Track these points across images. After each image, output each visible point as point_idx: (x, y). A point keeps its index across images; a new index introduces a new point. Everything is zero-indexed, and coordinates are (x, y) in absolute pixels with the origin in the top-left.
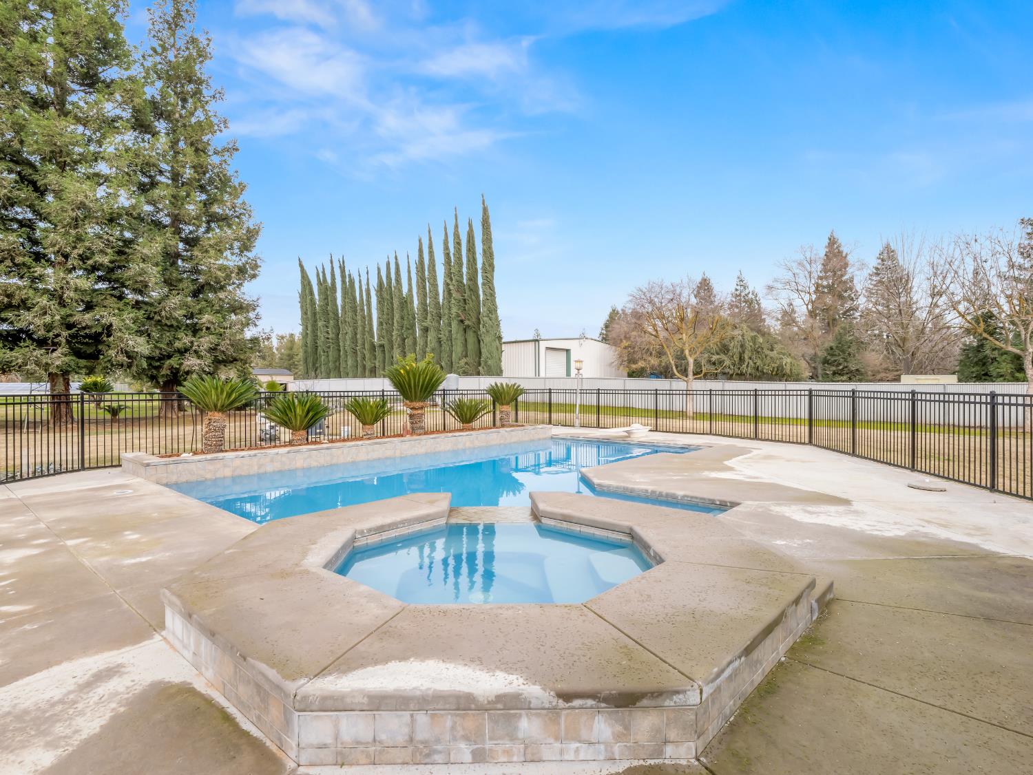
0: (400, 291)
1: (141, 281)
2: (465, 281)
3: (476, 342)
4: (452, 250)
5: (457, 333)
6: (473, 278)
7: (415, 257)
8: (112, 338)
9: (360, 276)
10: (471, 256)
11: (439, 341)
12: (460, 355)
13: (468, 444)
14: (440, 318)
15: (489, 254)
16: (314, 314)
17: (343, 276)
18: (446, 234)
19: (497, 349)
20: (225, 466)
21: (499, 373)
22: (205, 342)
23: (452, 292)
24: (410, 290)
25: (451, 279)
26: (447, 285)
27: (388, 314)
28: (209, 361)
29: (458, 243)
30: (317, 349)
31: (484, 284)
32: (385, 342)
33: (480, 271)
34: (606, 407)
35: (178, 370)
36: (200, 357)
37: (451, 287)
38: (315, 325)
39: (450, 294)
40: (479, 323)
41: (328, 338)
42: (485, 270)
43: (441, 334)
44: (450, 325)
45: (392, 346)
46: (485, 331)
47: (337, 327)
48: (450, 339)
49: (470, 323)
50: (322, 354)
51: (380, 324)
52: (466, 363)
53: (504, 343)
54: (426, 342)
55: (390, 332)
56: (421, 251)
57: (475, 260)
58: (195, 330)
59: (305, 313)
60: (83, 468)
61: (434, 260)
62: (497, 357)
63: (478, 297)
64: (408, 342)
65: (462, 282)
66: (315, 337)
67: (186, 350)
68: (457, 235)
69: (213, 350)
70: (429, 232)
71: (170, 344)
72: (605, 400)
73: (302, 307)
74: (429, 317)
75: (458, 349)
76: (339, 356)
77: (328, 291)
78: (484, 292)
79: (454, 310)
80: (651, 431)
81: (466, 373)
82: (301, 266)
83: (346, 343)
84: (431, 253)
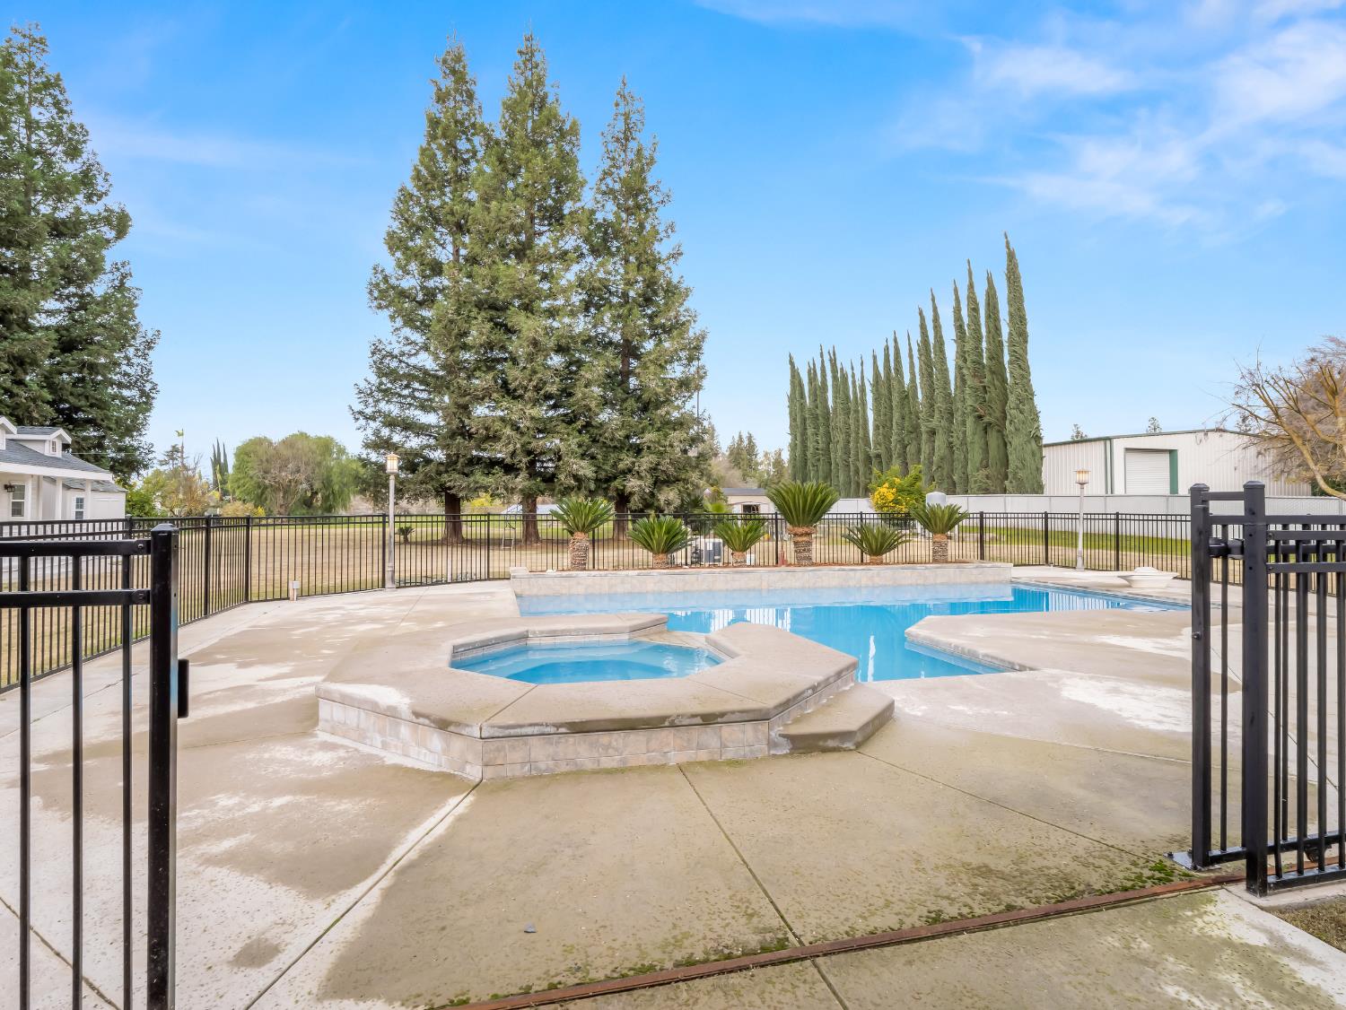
0: (901, 382)
1: (585, 405)
2: (985, 361)
3: (1002, 445)
4: (966, 320)
5: (974, 434)
6: (996, 356)
7: (916, 337)
8: (561, 462)
9: (852, 369)
10: (991, 325)
11: (950, 446)
12: (978, 465)
13: (864, 582)
14: (952, 415)
15: (1019, 319)
16: (804, 420)
17: (834, 370)
18: (957, 300)
19: (1033, 454)
20: (579, 583)
21: (1038, 488)
22: (646, 461)
23: (966, 377)
24: (913, 380)
25: (965, 360)
26: (959, 368)
27: (886, 415)
28: (649, 481)
29: (974, 310)
30: (806, 463)
31: (1011, 363)
32: (882, 451)
33: (1006, 344)
34: (1129, 538)
35: (623, 491)
36: (641, 478)
37: (965, 371)
38: (804, 434)
39: (964, 381)
40: (1005, 418)
41: (817, 449)
42: (1012, 343)
43: (952, 437)
44: (964, 423)
45: (891, 456)
46: (1013, 430)
47: (828, 434)
48: (964, 443)
49: (992, 420)
50: (811, 468)
51: (877, 428)
52: (987, 477)
53: (1046, 446)
54: (933, 449)
55: (887, 437)
56: (923, 327)
57: (998, 329)
58: (638, 450)
59: (793, 419)
60: (489, 579)
61: (941, 337)
62: (1034, 467)
63: (1004, 380)
64: (911, 449)
65: (980, 363)
66: (805, 448)
67: (630, 471)
68: (972, 299)
69: (654, 469)
70: (933, 300)
71: (615, 465)
72: (1129, 528)
73: (791, 413)
74: (937, 415)
75: (976, 456)
76: (831, 470)
77: (819, 391)
78: (1011, 373)
79: (969, 402)
80: (1175, 578)
81: (986, 491)
82: (792, 363)
83: (837, 454)
84: (937, 327)
